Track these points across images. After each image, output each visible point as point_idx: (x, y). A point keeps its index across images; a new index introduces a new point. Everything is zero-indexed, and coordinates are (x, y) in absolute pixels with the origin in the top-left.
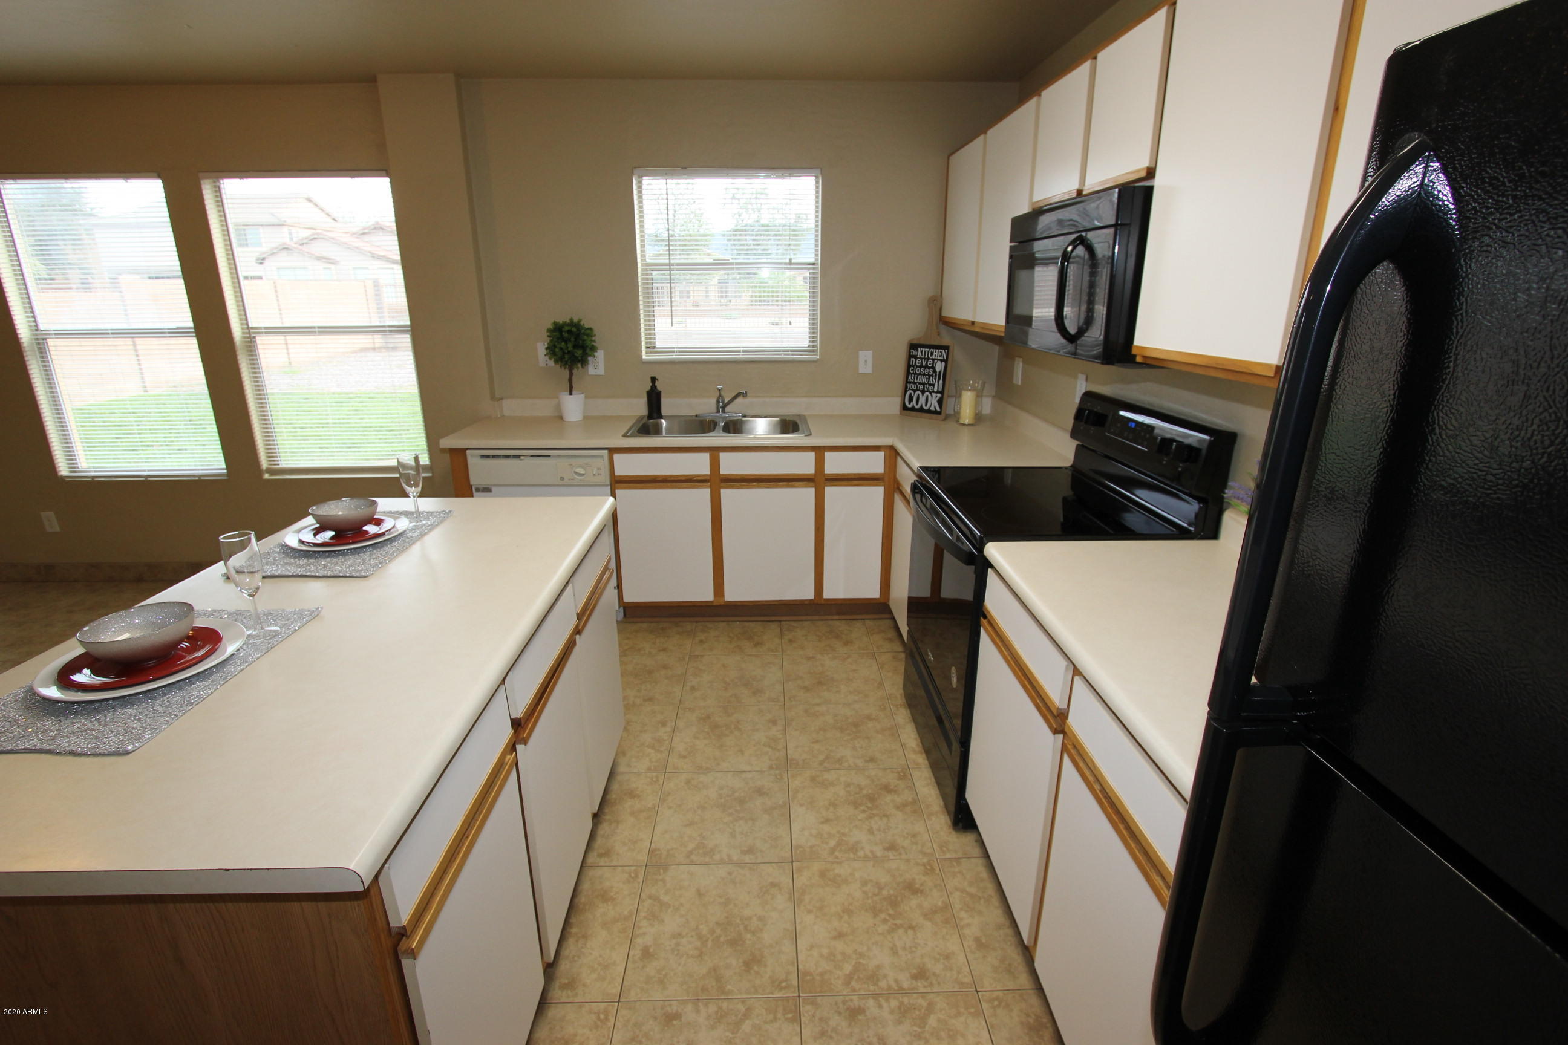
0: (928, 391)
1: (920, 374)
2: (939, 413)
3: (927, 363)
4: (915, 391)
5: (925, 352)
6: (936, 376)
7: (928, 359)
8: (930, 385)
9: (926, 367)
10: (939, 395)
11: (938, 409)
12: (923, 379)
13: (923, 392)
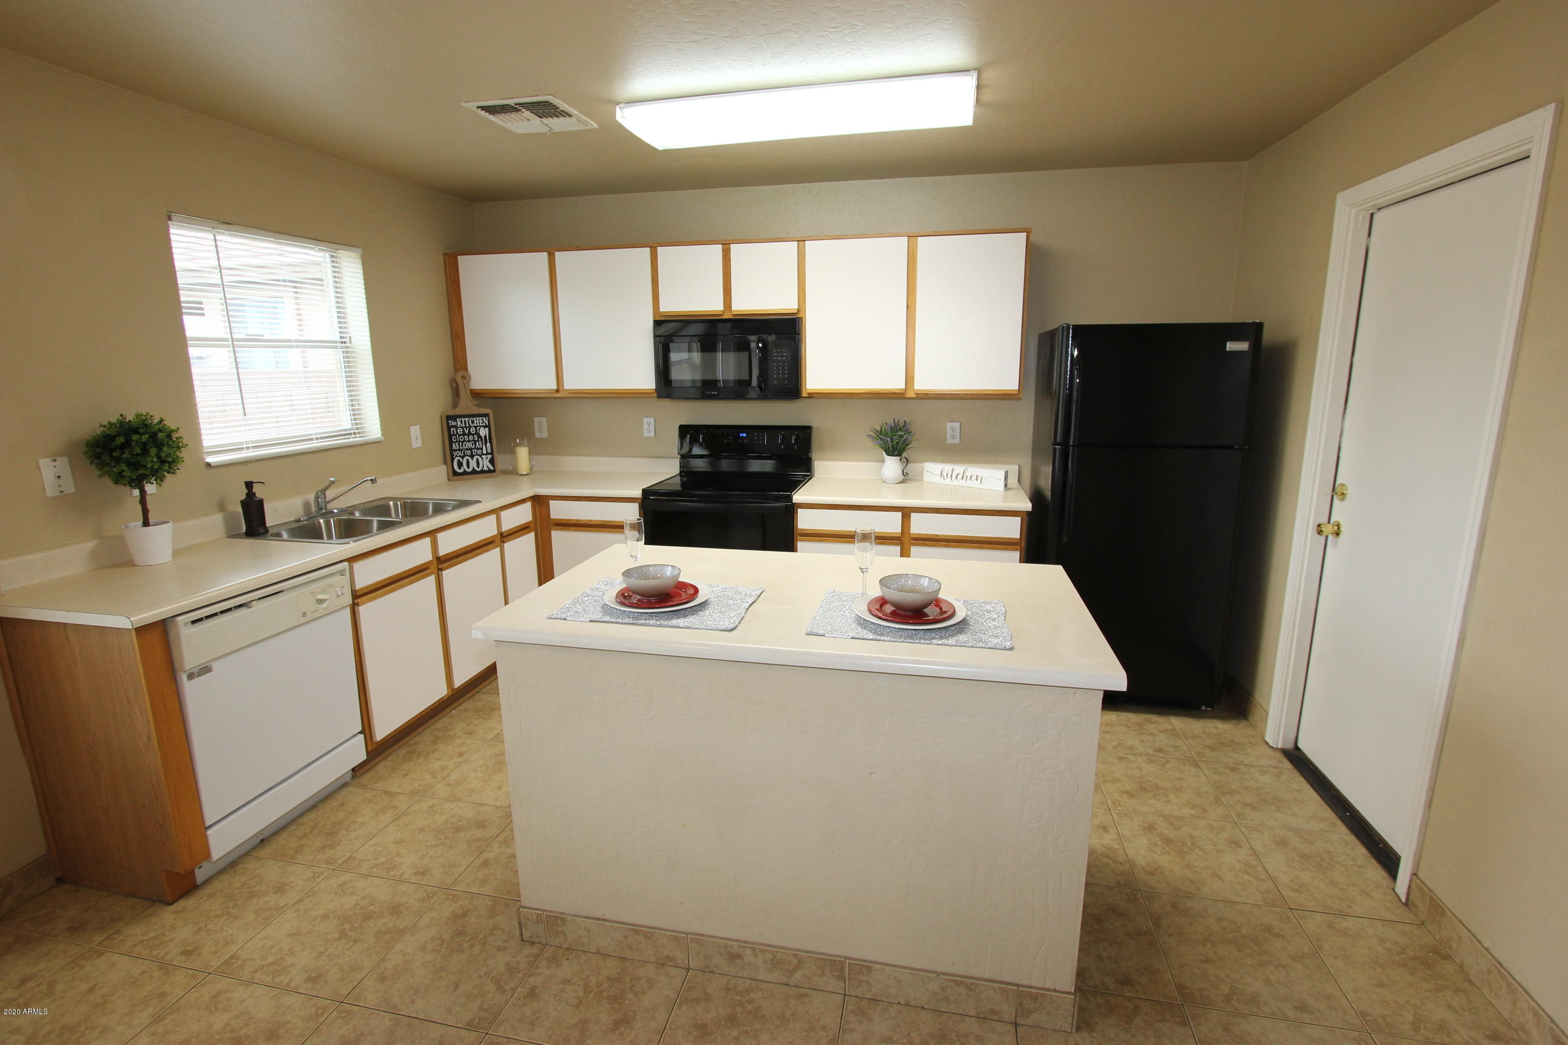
0: (477, 455)
1: (464, 441)
2: (494, 471)
3: (469, 430)
4: (463, 457)
5: (465, 422)
6: (482, 440)
7: (470, 427)
8: (478, 449)
9: (470, 433)
10: (489, 456)
11: (492, 468)
12: (470, 445)
13: (472, 456)
